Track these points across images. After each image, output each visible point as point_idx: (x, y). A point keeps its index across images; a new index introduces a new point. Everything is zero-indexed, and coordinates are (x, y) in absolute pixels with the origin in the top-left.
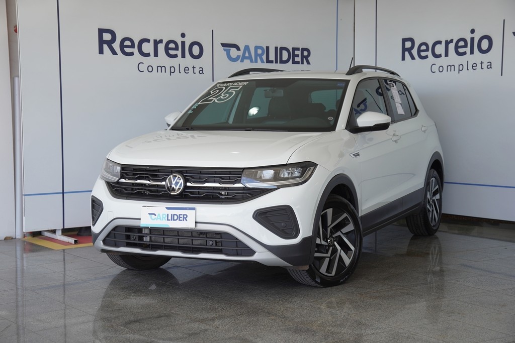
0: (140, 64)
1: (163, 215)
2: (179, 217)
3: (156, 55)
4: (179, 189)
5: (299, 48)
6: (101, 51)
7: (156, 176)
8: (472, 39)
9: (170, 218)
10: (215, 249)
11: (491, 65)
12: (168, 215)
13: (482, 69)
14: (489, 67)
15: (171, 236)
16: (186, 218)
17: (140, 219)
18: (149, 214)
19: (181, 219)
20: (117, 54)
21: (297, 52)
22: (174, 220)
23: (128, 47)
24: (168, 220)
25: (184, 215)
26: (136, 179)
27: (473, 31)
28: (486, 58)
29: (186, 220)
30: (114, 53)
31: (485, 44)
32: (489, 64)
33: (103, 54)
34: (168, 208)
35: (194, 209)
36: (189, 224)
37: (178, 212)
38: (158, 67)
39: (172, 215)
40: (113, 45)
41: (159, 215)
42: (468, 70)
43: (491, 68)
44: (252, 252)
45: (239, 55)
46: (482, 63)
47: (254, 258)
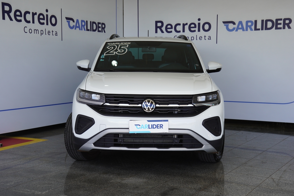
0: (25, 28)
1: (145, 125)
2: (157, 126)
3: (33, 22)
4: (152, 109)
5: (100, 23)
6: (4, 18)
7: (133, 101)
8: (199, 24)
9: (150, 127)
10: (179, 144)
11: (210, 38)
12: (149, 125)
13: (205, 39)
14: (209, 39)
15: (139, 138)
16: (162, 127)
17: (128, 129)
18: (135, 125)
19: (158, 127)
20: (13, 21)
21: (100, 25)
22: (153, 128)
23: (18, 16)
24: (149, 128)
25: (160, 125)
26: (118, 103)
27: (199, 20)
28: (207, 34)
29: (162, 128)
30: (11, 19)
31: (207, 27)
32: (210, 37)
33: (5, 20)
34: (148, 121)
35: (167, 121)
36: (165, 130)
37: (156, 123)
38: (34, 30)
39: (152, 125)
40: (10, 14)
41: (142, 125)
42: (197, 40)
43: (210, 39)
44: (201, 145)
45: (74, 25)
46: (205, 36)
47: (203, 148)
